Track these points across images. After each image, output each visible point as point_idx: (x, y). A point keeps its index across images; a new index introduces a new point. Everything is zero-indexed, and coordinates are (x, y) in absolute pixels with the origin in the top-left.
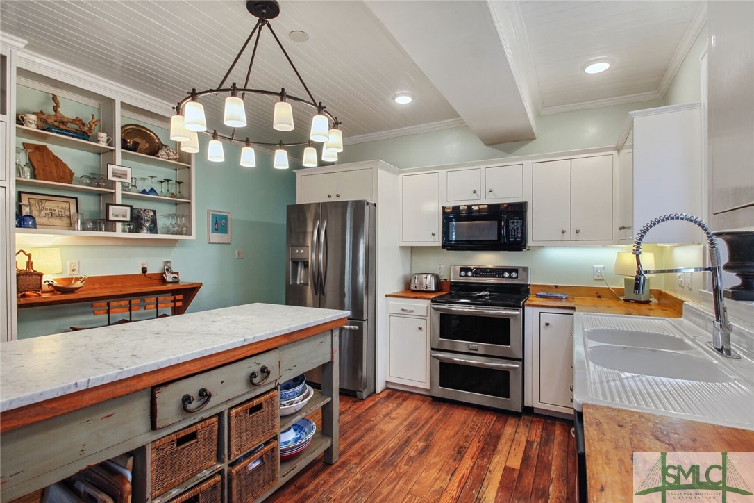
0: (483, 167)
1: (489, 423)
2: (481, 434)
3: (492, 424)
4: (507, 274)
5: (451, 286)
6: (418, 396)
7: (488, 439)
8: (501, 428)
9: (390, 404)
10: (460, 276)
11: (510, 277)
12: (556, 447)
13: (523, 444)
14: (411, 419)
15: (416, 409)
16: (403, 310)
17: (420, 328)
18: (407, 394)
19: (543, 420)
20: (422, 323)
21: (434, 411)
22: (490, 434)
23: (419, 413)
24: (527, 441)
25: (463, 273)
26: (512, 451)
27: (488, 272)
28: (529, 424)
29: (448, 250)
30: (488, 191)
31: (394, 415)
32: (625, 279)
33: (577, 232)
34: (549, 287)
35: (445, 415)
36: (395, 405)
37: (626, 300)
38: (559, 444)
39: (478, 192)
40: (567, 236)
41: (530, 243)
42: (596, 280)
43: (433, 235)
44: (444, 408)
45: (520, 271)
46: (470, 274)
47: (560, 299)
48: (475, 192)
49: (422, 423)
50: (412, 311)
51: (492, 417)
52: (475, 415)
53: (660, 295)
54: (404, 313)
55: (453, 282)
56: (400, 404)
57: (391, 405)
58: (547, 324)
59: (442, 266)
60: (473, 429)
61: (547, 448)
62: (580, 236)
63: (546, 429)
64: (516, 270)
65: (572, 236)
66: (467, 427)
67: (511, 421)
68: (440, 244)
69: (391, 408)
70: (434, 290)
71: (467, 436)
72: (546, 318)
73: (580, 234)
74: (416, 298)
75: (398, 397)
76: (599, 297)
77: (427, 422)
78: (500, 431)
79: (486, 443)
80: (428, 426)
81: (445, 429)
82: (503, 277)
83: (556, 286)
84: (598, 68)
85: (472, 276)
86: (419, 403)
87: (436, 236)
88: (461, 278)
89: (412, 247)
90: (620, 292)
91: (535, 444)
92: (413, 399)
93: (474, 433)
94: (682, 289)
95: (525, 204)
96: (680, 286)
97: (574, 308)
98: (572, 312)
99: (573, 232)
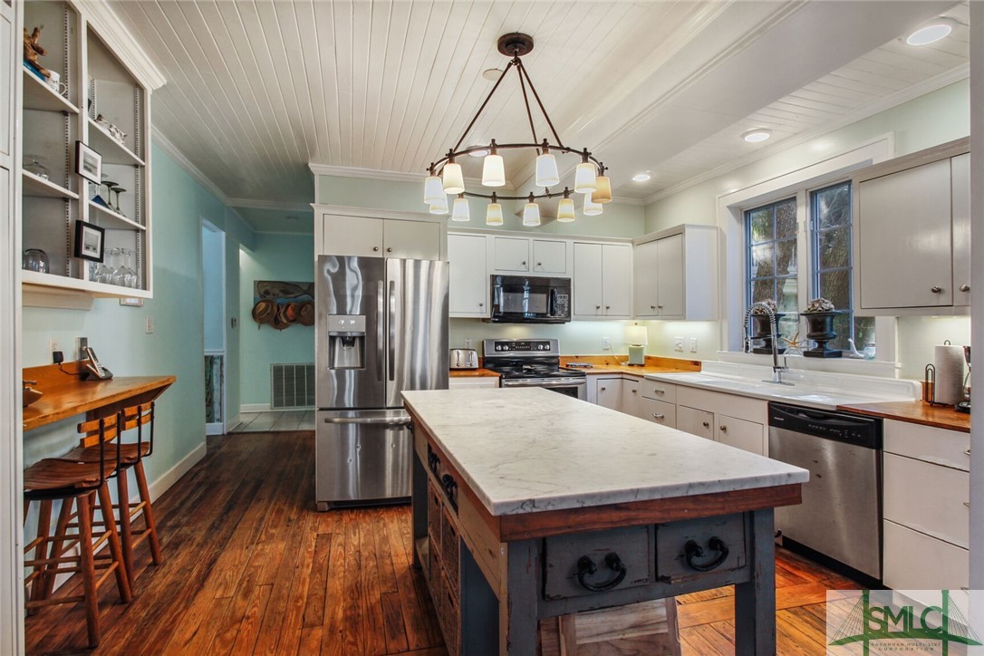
0: (532, 239)
4: (541, 347)
5: (483, 362)
10: (496, 350)
11: (544, 350)
25: (499, 348)
27: (523, 345)
30: (536, 264)
32: (630, 348)
33: (608, 308)
34: (571, 357)
37: (629, 365)
39: (527, 264)
40: (599, 311)
41: (572, 316)
43: (481, 305)
45: (554, 343)
46: (506, 348)
48: (524, 263)
53: (648, 358)
55: (491, 357)
58: (604, 389)
59: (470, 340)
62: (609, 312)
64: (548, 343)
65: (602, 312)
68: (488, 315)
70: (477, 366)
72: (603, 384)
73: (609, 310)
76: (607, 364)
82: (537, 350)
83: (577, 357)
85: (508, 350)
87: (484, 307)
88: (497, 352)
94: (680, 353)
95: (569, 281)
96: (676, 350)
97: (622, 373)
98: (620, 376)
99: (605, 308)
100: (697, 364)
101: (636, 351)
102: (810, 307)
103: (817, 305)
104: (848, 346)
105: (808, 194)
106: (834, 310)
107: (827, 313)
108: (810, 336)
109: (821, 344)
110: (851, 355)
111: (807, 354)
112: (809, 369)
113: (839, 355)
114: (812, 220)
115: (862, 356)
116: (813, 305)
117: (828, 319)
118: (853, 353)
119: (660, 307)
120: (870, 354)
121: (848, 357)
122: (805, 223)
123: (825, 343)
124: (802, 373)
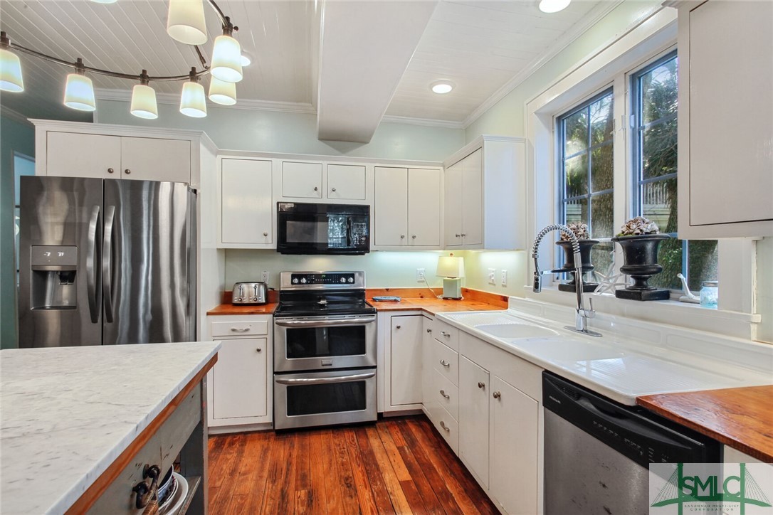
0: (325, 163)
1: (353, 441)
2: (354, 456)
3: (356, 441)
4: (343, 280)
5: (281, 295)
6: (257, 435)
7: (365, 459)
8: (367, 443)
9: (229, 456)
10: (292, 283)
11: (347, 282)
12: (423, 445)
13: (397, 452)
14: (267, 466)
15: (265, 451)
16: (234, 330)
17: (259, 350)
18: (241, 437)
19: (394, 422)
20: (261, 344)
21: (287, 446)
22: (361, 453)
23: (273, 455)
24: (398, 448)
25: (296, 281)
26: (393, 463)
27: (324, 278)
28: (386, 430)
29: (282, 254)
30: (330, 190)
31: (242, 469)
32: (444, 280)
33: (414, 237)
34: (381, 290)
35: (303, 447)
36: (235, 455)
37: (444, 298)
38: (423, 441)
39: (319, 190)
40: (404, 241)
41: (372, 247)
42: (419, 282)
43: (266, 235)
44: (296, 440)
45: (357, 275)
46: (304, 280)
47: (396, 301)
48: (316, 189)
49: (284, 466)
50: (247, 330)
51: (351, 434)
52: (334, 437)
53: (465, 291)
54: (236, 333)
55: (282, 291)
56: (241, 453)
57: (231, 456)
58: (398, 327)
59: (268, 273)
60: (342, 453)
61: (417, 448)
62: (416, 242)
63: (404, 431)
64: (352, 275)
65: (409, 243)
66: (336, 454)
67: (370, 432)
68: (274, 246)
69: (232, 461)
70: (264, 302)
71: (343, 464)
73: (415, 239)
74: (252, 313)
75: (232, 444)
76: (422, 297)
77: (289, 464)
78: (368, 446)
79: (366, 464)
80: (294, 468)
81: (315, 464)
82: (340, 283)
83: (387, 290)
84: (442, 89)
85: (307, 283)
86: (265, 443)
87: (269, 237)
88: (294, 286)
89: (226, 249)
90: (439, 292)
91: (406, 448)
92: (253, 440)
93: (346, 457)
94: (492, 286)
95: (367, 208)
96: (490, 283)
97: (421, 309)
98: (419, 313)
99: (410, 238)
100: (505, 299)
101: (451, 283)
102: (624, 229)
103: (634, 226)
104: (679, 285)
105: (628, 78)
106: (658, 233)
107: (648, 236)
108: (624, 270)
109: (640, 281)
110: (682, 298)
111: (620, 294)
112: (623, 315)
113: (665, 296)
114: (633, 113)
115: (697, 299)
116: (629, 227)
117: (650, 246)
118: (684, 294)
119: (462, 235)
120: (709, 298)
121: (677, 300)
122: (623, 118)
123: (646, 279)
124: (613, 321)
